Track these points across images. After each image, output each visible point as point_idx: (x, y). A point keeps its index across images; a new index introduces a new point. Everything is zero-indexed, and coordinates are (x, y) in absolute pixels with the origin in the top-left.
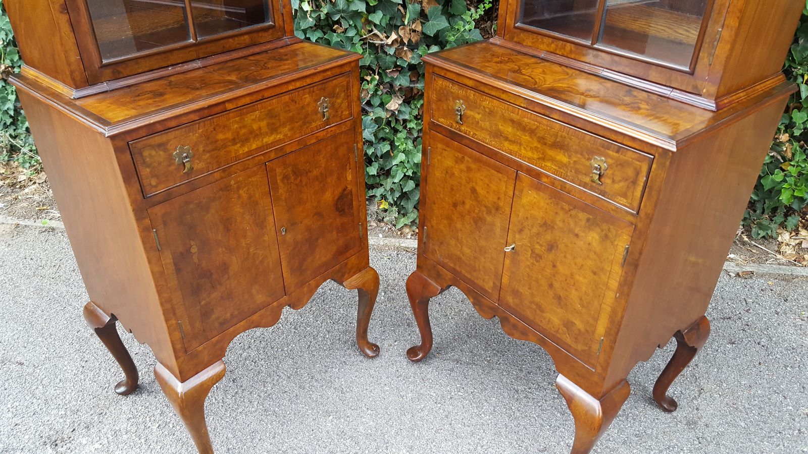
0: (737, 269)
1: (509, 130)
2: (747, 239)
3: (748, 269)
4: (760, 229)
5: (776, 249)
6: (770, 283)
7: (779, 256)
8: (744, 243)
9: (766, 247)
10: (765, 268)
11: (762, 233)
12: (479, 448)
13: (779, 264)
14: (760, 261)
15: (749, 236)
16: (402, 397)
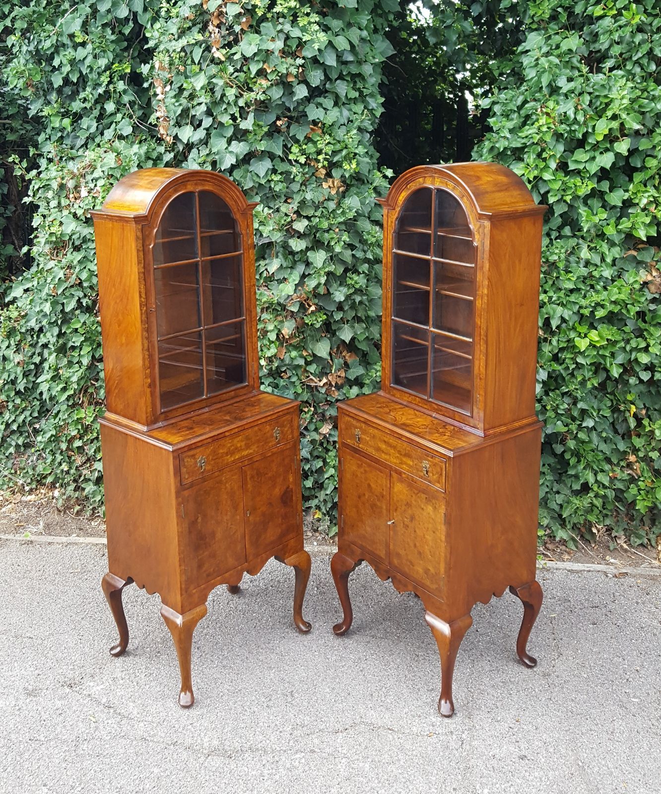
0: (615, 571)
1: (383, 446)
2: (627, 547)
3: (624, 571)
4: (637, 537)
5: (655, 556)
6: (639, 581)
7: (654, 562)
8: (626, 551)
9: (645, 554)
10: (639, 571)
11: (639, 542)
12: (384, 689)
13: (652, 568)
14: (637, 565)
15: (630, 545)
16: (328, 659)
